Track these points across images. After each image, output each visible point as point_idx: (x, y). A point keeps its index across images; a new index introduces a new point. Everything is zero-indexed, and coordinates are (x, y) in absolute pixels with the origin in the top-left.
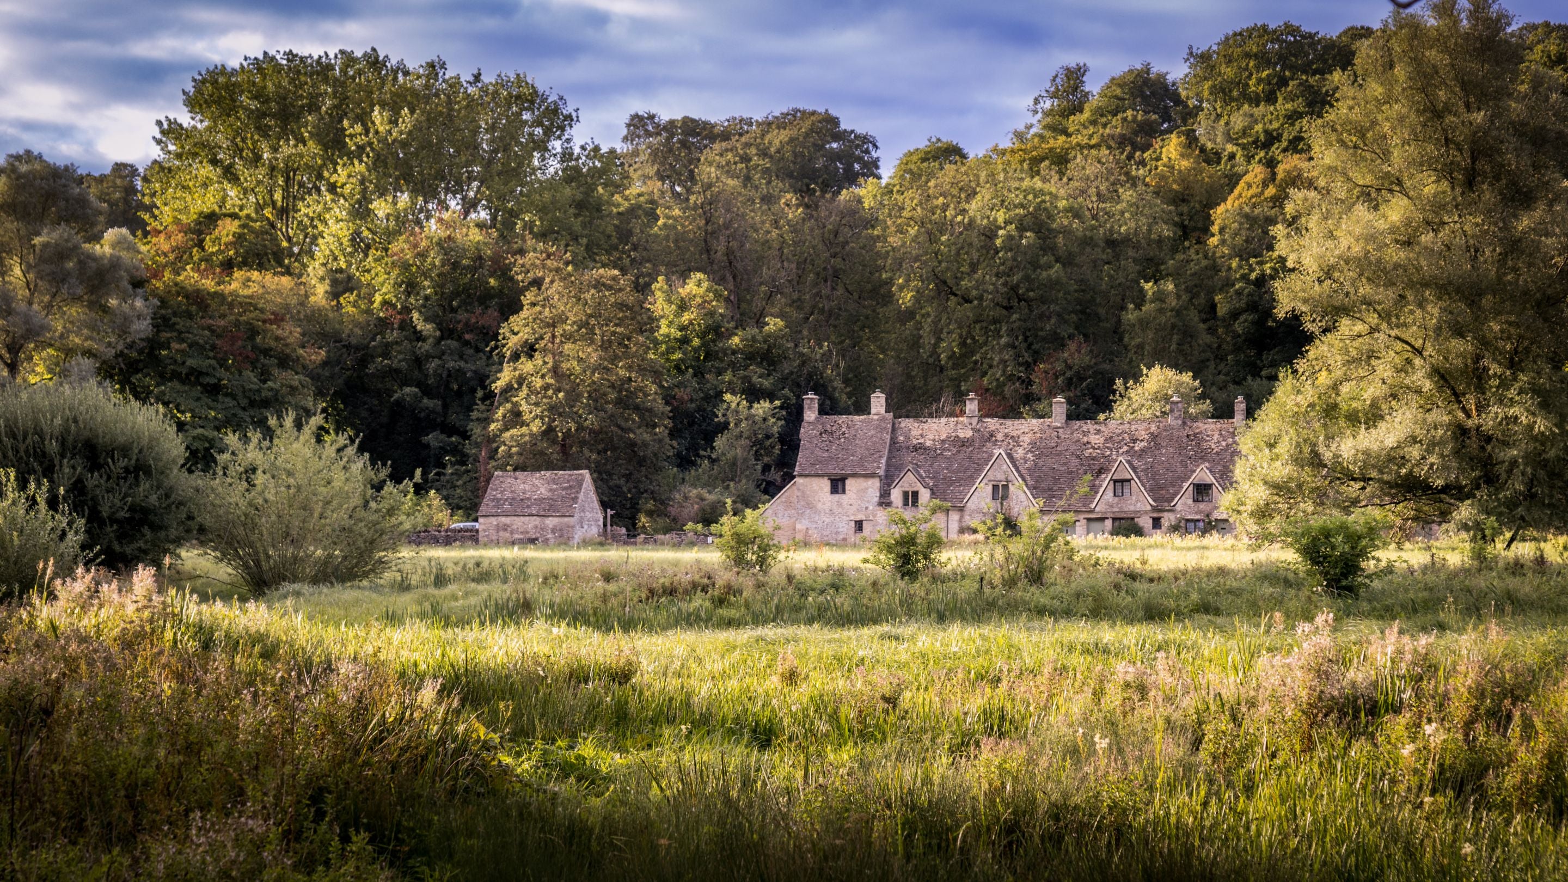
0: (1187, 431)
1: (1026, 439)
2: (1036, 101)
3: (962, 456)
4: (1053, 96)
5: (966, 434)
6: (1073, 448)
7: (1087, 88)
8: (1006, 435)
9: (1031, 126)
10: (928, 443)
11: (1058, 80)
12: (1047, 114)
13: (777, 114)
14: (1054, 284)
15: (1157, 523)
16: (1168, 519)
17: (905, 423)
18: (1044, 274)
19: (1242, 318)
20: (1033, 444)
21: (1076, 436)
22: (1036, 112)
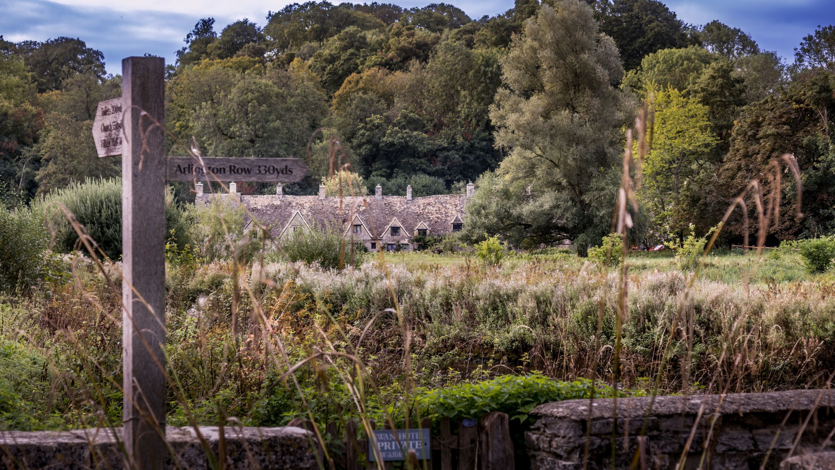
0: (385, 202)
1: (307, 205)
2: (188, 36)
3: (276, 213)
4: (196, 33)
5: (277, 203)
6: (330, 210)
7: (213, 30)
8: (297, 204)
9: (186, 48)
10: (259, 207)
11: (199, 26)
12: (193, 42)
13: (53, 40)
14: (277, 130)
15: (374, 246)
16: (379, 244)
17: (247, 197)
18: (272, 125)
19: (364, 147)
20: (311, 208)
21: (331, 204)
22: (188, 42)
